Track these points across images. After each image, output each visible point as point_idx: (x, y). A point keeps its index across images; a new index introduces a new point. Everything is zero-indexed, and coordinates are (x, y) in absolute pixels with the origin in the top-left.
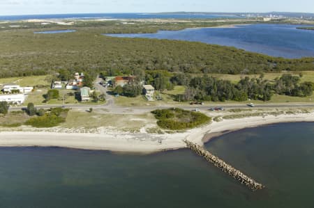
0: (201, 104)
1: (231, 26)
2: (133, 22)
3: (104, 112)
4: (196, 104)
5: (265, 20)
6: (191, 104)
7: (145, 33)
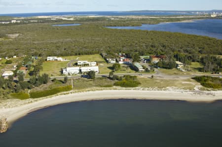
0: (218, 73)
1: (191, 21)
2: (117, 18)
3: (160, 78)
4: (215, 73)
5: (212, 16)
6: (212, 73)
7: (133, 26)
